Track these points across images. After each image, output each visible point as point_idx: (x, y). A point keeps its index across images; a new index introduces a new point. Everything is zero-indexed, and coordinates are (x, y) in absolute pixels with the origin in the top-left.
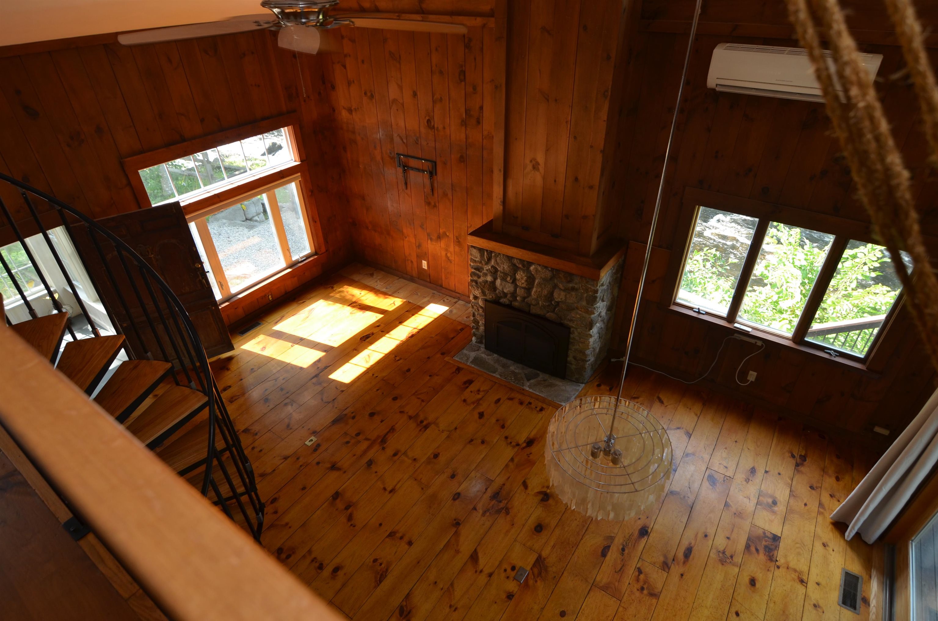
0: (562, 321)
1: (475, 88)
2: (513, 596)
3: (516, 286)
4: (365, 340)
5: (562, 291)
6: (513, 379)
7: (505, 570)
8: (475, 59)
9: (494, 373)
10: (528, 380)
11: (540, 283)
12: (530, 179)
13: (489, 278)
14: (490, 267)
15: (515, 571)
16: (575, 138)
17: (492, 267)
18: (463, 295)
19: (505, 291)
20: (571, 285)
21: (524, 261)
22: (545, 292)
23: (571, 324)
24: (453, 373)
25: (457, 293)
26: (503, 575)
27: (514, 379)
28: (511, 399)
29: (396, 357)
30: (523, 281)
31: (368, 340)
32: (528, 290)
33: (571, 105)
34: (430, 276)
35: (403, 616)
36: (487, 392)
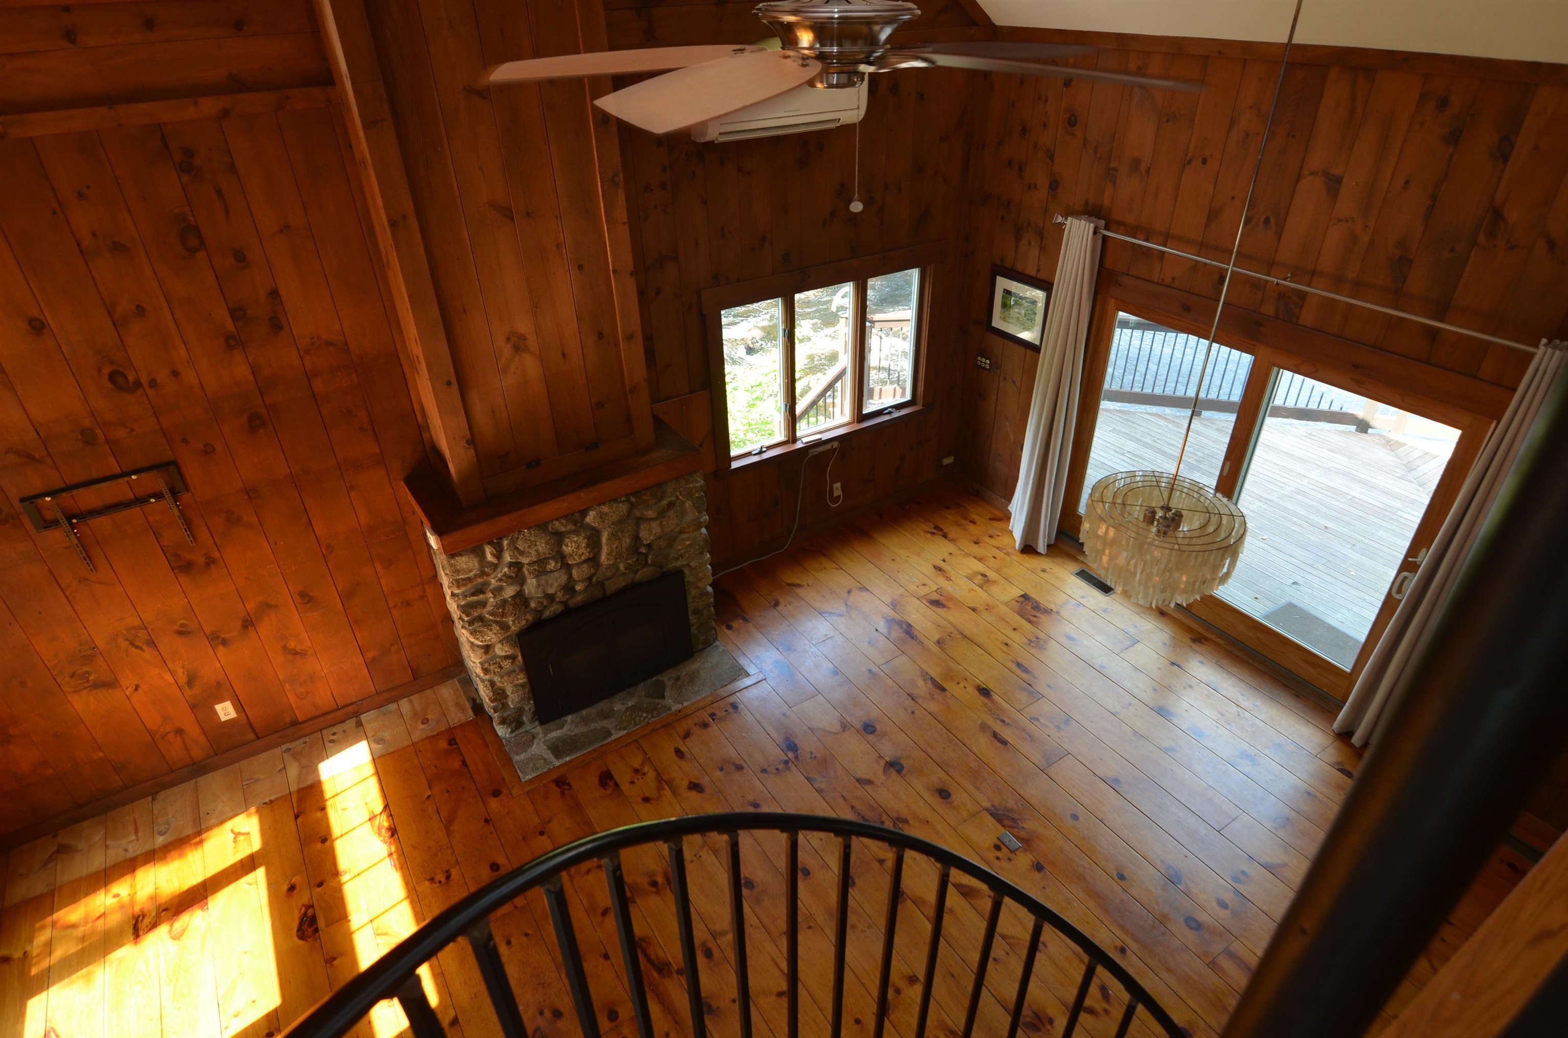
0: (665, 570)
1: (240, 257)
2: (1038, 863)
3: (568, 568)
4: (316, 930)
5: (652, 522)
6: (645, 715)
7: (998, 858)
8: (219, 192)
9: (610, 734)
10: (663, 697)
11: (612, 534)
12: (514, 373)
13: (509, 592)
14: (506, 569)
15: (1003, 847)
16: (580, 267)
17: (510, 565)
18: (362, 700)
19: (551, 591)
20: (665, 502)
21: (572, 514)
22: (626, 542)
23: (679, 563)
24: (563, 794)
25: (343, 707)
26: (1004, 864)
27: (647, 715)
28: (687, 735)
29: (432, 880)
30: (581, 552)
31: (321, 923)
32: (594, 560)
33: (558, 215)
34: (251, 726)
35: (1041, 1026)
36: (647, 760)
